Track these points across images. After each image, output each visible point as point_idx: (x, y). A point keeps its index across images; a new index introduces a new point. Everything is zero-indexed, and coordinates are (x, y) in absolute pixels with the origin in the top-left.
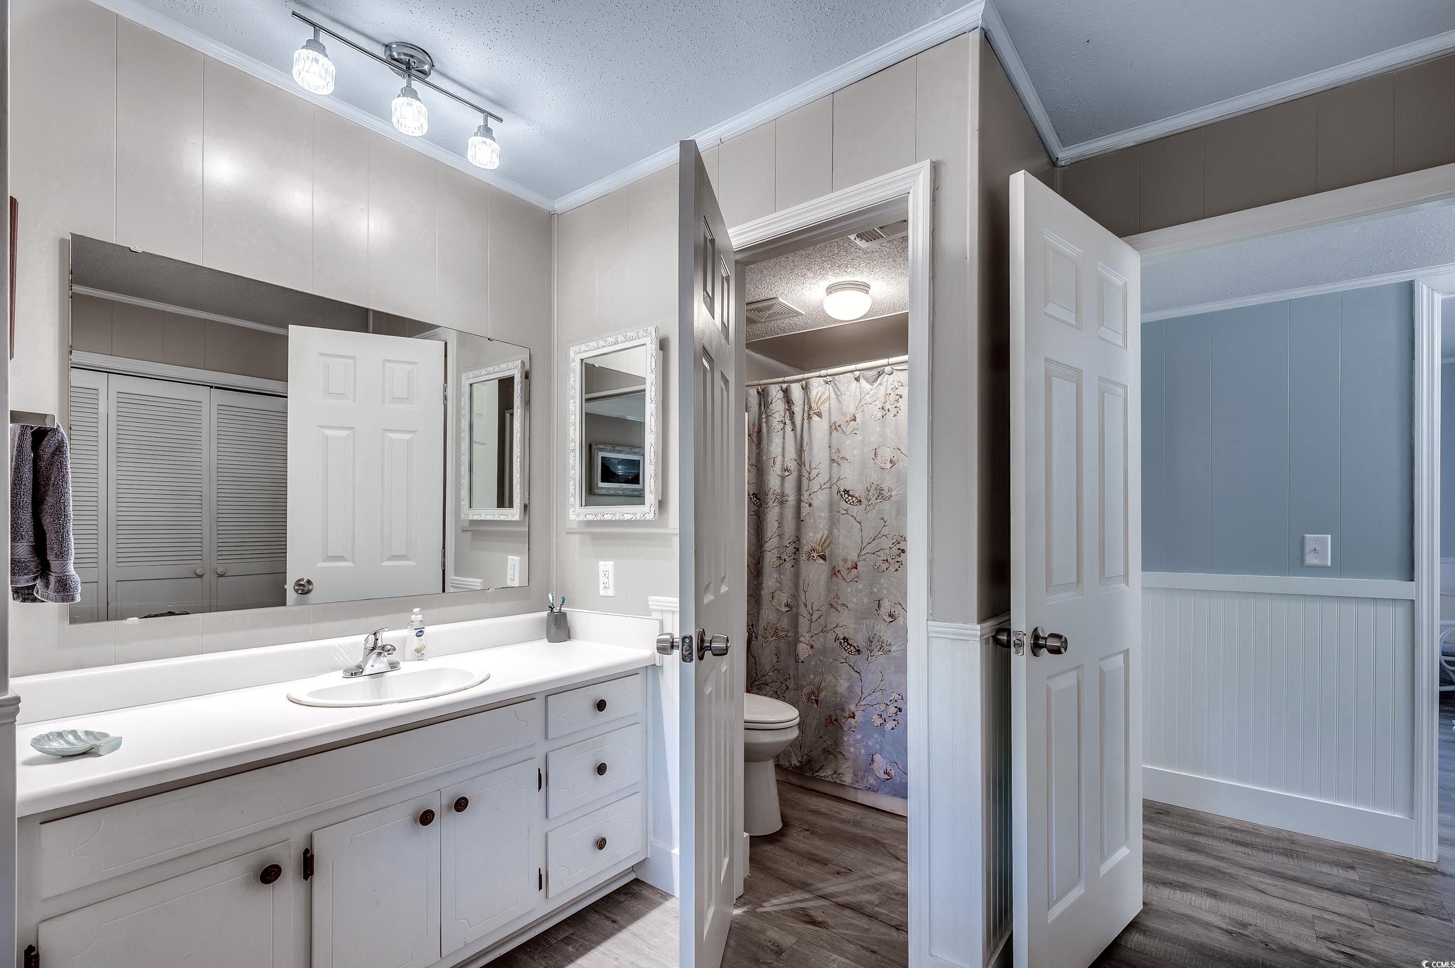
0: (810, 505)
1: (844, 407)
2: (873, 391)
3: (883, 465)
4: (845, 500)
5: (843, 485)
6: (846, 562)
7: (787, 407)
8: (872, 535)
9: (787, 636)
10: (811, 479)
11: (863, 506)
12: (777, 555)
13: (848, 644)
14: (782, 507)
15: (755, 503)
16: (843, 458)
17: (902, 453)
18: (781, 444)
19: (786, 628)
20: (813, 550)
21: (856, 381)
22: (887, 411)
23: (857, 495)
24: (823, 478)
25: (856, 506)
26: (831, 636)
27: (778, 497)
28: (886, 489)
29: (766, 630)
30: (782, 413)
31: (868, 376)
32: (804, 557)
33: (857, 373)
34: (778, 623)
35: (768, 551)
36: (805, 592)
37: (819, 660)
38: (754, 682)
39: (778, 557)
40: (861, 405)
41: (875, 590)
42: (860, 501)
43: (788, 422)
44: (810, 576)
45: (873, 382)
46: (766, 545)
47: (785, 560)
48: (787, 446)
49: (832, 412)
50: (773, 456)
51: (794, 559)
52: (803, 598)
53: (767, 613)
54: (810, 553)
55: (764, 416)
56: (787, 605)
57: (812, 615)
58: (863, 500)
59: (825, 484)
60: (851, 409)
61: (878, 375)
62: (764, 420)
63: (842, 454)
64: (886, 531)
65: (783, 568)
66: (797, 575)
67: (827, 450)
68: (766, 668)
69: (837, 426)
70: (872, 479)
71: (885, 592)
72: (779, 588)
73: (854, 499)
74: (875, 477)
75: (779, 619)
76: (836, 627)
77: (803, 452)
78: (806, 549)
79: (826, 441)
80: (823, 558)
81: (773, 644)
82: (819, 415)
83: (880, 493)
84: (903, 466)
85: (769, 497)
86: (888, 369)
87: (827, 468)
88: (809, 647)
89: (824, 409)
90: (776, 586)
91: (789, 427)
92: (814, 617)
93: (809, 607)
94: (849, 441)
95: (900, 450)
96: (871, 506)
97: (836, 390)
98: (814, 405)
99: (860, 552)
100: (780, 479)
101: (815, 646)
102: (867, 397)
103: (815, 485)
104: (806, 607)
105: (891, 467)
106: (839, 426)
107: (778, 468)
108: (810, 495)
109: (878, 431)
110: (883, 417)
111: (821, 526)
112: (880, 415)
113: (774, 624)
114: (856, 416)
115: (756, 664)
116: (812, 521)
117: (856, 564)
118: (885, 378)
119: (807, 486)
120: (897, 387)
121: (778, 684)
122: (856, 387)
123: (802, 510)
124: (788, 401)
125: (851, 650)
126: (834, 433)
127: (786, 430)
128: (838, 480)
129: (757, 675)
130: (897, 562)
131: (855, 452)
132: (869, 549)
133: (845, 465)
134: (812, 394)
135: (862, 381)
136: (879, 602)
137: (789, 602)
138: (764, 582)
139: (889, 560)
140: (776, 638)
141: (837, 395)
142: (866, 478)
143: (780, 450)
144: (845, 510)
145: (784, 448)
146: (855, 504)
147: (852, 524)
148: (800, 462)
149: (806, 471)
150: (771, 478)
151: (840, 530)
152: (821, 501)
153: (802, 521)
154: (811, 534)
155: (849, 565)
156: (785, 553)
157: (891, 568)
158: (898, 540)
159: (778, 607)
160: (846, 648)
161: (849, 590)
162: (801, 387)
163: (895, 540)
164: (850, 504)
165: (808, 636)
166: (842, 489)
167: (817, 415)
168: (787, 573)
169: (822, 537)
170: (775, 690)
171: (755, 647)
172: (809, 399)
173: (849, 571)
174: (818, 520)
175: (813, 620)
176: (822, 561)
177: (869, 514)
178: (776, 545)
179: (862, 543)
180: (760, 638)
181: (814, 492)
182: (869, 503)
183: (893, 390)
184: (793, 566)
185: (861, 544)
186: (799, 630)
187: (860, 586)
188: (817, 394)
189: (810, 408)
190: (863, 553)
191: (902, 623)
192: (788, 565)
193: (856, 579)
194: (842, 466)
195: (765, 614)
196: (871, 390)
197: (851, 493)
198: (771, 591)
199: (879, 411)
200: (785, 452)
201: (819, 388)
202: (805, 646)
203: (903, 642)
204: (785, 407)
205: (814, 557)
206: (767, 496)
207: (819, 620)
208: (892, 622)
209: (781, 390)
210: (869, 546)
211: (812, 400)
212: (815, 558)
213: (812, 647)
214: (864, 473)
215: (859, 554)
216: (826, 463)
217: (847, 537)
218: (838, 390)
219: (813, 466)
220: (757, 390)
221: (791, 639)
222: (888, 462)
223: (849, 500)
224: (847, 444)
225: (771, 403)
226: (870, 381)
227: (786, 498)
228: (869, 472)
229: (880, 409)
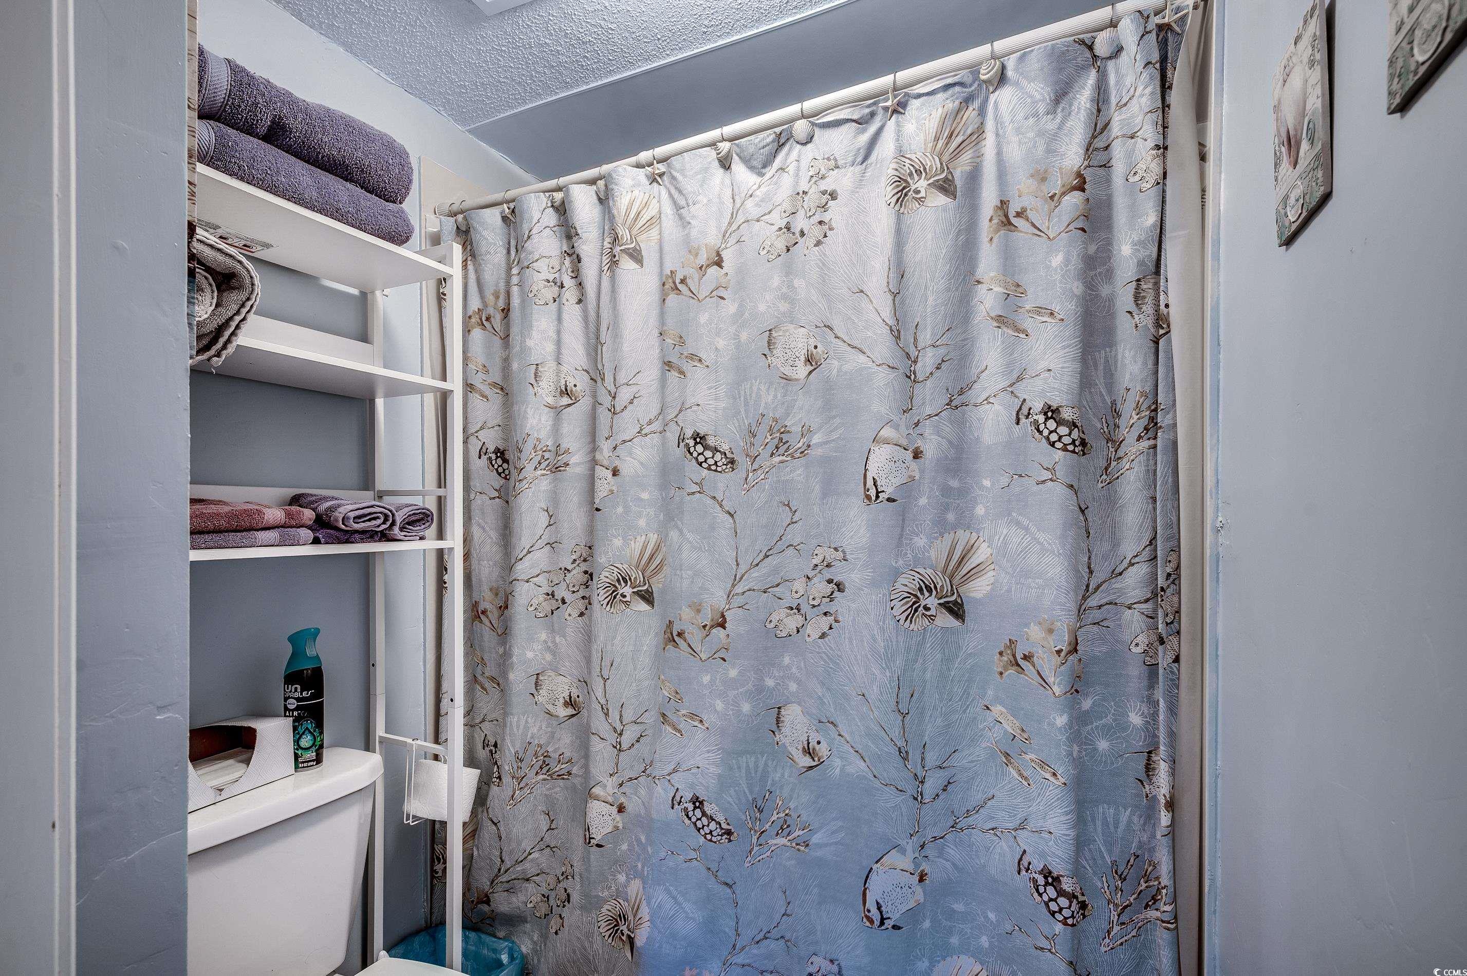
0: (615, 473)
1: (694, 233)
2: (764, 189)
3: (788, 371)
4: (696, 459)
5: (691, 425)
6: (699, 611)
7: (565, 248)
8: (762, 545)
9: (569, 773)
10: (618, 409)
11: (740, 473)
12: (546, 589)
13: (704, 814)
14: (555, 480)
15: (500, 470)
16: (692, 357)
17: (837, 337)
18: (552, 334)
19: (568, 755)
20: (623, 578)
21: (722, 170)
22: (798, 234)
23: (725, 447)
24: (647, 408)
25: (724, 475)
26: (662, 793)
27: (547, 455)
28: (796, 429)
29: (521, 761)
30: (555, 263)
31: (751, 149)
32: (600, 595)
33: (725, 146)
34: (549, 743)
35: (522, 580)
36: (605, 680)
37: (638, 841)
38: (497, 876)
39: (548, 594)
40: (734, 227)
41: (770, 683)
42: (732, 462)
43: (568, 282)
44: (616, 641)
45: (764, 167)
46: (519, 567)
47: (564, 602)
48: (567, 338)
49: (666, 248)
50: (534, 359)
51: (583, 598)
52: (599, 692)
53: (522, 723)
54: (614, 586)
55: (515, 271)
56: (570, 703)
57: (621, 734)
58: (739, 458)
59: (650, 423)
60: (712, 238)
61: (776, 144)
62: (515, 280)
63: (690, 349)
64: (795, 535)
65: (559, 617)
66: (588, 637)
67: (654, 340)
68: (523, 845)
69: (678, 281)
70: (763, 405)
71: (793, 687)
72: (550, 664)
73: (718, 456)
74: (770, 398)
75: (553, 733)
76: (675, 771)
77: (600, 347)
78: (605, 576)
79: (653, 320)
80: (647, 597)
81: (540, 790)
82: (636, 256)
83: (781, 439)
84: (839, 370)
85: (524, 456)
86: (801, 127)
87: (655, 385)
88: (614, 810)
89: (648, 245)
90: (544, 659)
91: (570, 295)
92: (626, 740)
93: (614, 715)
94: (707, 315)
95: (831, 329)
96: (759, 472)
97: (676, 195)
98: (623, 232)
99: (733, 586)
100: (552, 414)
101: (630, 807)
102: (750, 203)
103: (627, 425)
104: (607, 714)
105: (811, 372)
106: (683, 281)
107: (546, 390)
108: (615, 448)
109: (776, 284)
110: (788, 250)
111: (642, 523)
112: (780, 245)
113: (540, 746)
114: (724, 254)
115: (500, 838)
116: (620, 510)
117: (723, 616)
118: (792, 155)
119: (608, 427)
120: (823, 171)
121: (551, 879)
122: (722, 183)
123: (598, 483)
124: (569, 232)
125: (711, 832)
126: (672, 298)
127: (564, 301)
128: (680, 411)
129: (502, 861)
130: (825, 614)
131: (721, 343)
132: (754, 579)
133: (696, 373)
134: (618, 204)
135: (738, 167)
136: (779, 713)
137: (574, 696)
138: (516, 651)
139: (805, 608)
140: (545, 777)
141: (678, 207)
142: (746, 404)
143: (550, 347)
144: (696, 483)
145: (559, 343)
146: (719, 469)
147: (714, 517)
148: (596, 376)
149: (604, 391)
150: (530, 412)
151: (685, 531)
152: (642, 463)
153: (598, 510)
154: (618, 542)
155: (707, 618)
156: (563, 586)
157: (809, 630)
158: (828, 559)
159: (550, 707)
160: (699, 824)
161: (706, 679)
162: (595, 197)
163: (821, 557)
164: (709, 469)
165: (611, 784)
166: (689, 433)
167: (631, 256)
168: (569, 631)
169: (645, 547)
170: (546, 892)
171: (497, 801)
172: (612, 218)
173: (705, 633)
174: (633, 508)
175: (625, 746)
176: (643, 606)
177: (754, 493)
178: (544, 565)
179: (738, 565)
180: (506, 779)
181: (624, 441)
182: (755, 466)
183: (814, 179)
184: (581, 614)
185: (734, 567)
186: (592, 769)
187: (733, 673)
188: (631, 204)
189: (616, 239)
190: (739, 589)
191: (838, 770)
192: (571, 611)
193: (722, 656)
194: (688, 375)
195: (518, 727)
196: (760, 186)
197: (711, 441)
198: (533, 671)
199: (778, 236)
200: (563, 351)
201: (636, 192)
202: (605, 808)
203: (840, 824)
204: (561, 248)
205: (624, 596)
206: (521, 451)
207: (637, 746)
208: (811, 768)
209: (552, 206)
210: (755, 573)
211: (619, 220)
212: (628, 599)
213: (621, 809)
214: (742, 393)
215: (730, 592)
216: (650, 375)
217: (700, 548)
218: (680, 192)
219: (622, 378)
220: (501, 213)
221: (577, 781)
222: (800, 363)
223: (706, 459)
224: (702, 322)
225: (529, 237)
226: (755, 163)
227: (563, 459)
228: (755, 389)
229: (780, 229)
